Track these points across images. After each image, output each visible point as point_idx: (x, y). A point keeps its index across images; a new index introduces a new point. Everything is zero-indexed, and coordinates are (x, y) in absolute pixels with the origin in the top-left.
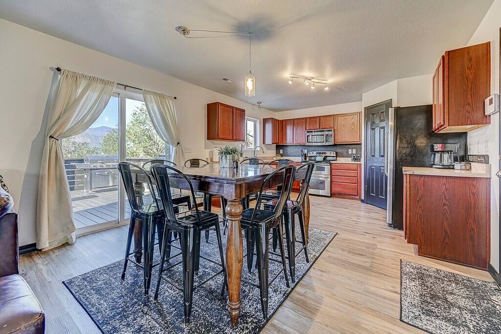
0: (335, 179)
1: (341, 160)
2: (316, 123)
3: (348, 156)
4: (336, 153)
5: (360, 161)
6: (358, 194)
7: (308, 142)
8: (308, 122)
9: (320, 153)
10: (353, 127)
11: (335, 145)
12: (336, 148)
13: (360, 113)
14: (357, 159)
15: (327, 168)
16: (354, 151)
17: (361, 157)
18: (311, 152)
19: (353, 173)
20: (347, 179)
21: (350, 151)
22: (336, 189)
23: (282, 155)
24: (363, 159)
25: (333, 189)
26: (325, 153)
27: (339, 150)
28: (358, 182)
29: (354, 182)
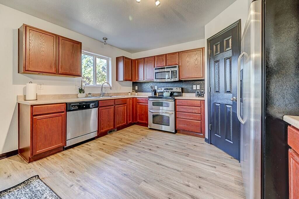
0: (180, 116)
1: (186, 96)
2: (163, 61)
3: (193, 92)
4: (182, 89)
5: (203, 97)
6: (202, 131)
7: (156, 78)
8: (156, 60)
9: (167, 89)
10: (196, 63)
11: (180, 81)
12: (181, 84)
13: (203, 49)
14: (201, 94)
15: (171, 104)
16: (198, 87)
17: (204, 93)
18: (160, 88)
19: (196, 110)
20: (190, 116)
21: (194, 87)
22: (180, 126)
23: (137, 91)
24: (206, 95)
25: (177, 125)
26: (172, 89)
27: (184, 86)
28: (202, 119)
29: (197, 119)
